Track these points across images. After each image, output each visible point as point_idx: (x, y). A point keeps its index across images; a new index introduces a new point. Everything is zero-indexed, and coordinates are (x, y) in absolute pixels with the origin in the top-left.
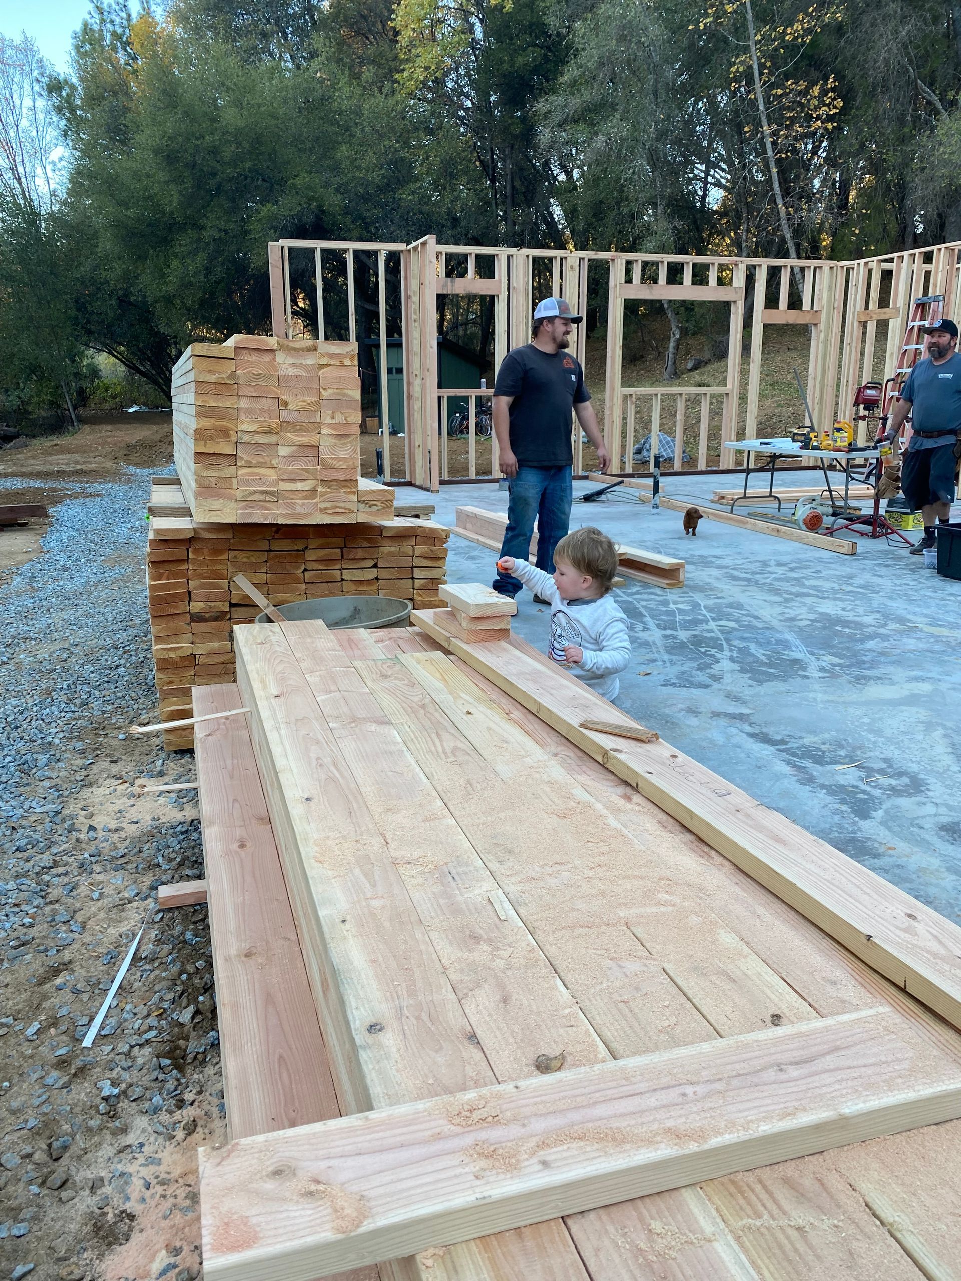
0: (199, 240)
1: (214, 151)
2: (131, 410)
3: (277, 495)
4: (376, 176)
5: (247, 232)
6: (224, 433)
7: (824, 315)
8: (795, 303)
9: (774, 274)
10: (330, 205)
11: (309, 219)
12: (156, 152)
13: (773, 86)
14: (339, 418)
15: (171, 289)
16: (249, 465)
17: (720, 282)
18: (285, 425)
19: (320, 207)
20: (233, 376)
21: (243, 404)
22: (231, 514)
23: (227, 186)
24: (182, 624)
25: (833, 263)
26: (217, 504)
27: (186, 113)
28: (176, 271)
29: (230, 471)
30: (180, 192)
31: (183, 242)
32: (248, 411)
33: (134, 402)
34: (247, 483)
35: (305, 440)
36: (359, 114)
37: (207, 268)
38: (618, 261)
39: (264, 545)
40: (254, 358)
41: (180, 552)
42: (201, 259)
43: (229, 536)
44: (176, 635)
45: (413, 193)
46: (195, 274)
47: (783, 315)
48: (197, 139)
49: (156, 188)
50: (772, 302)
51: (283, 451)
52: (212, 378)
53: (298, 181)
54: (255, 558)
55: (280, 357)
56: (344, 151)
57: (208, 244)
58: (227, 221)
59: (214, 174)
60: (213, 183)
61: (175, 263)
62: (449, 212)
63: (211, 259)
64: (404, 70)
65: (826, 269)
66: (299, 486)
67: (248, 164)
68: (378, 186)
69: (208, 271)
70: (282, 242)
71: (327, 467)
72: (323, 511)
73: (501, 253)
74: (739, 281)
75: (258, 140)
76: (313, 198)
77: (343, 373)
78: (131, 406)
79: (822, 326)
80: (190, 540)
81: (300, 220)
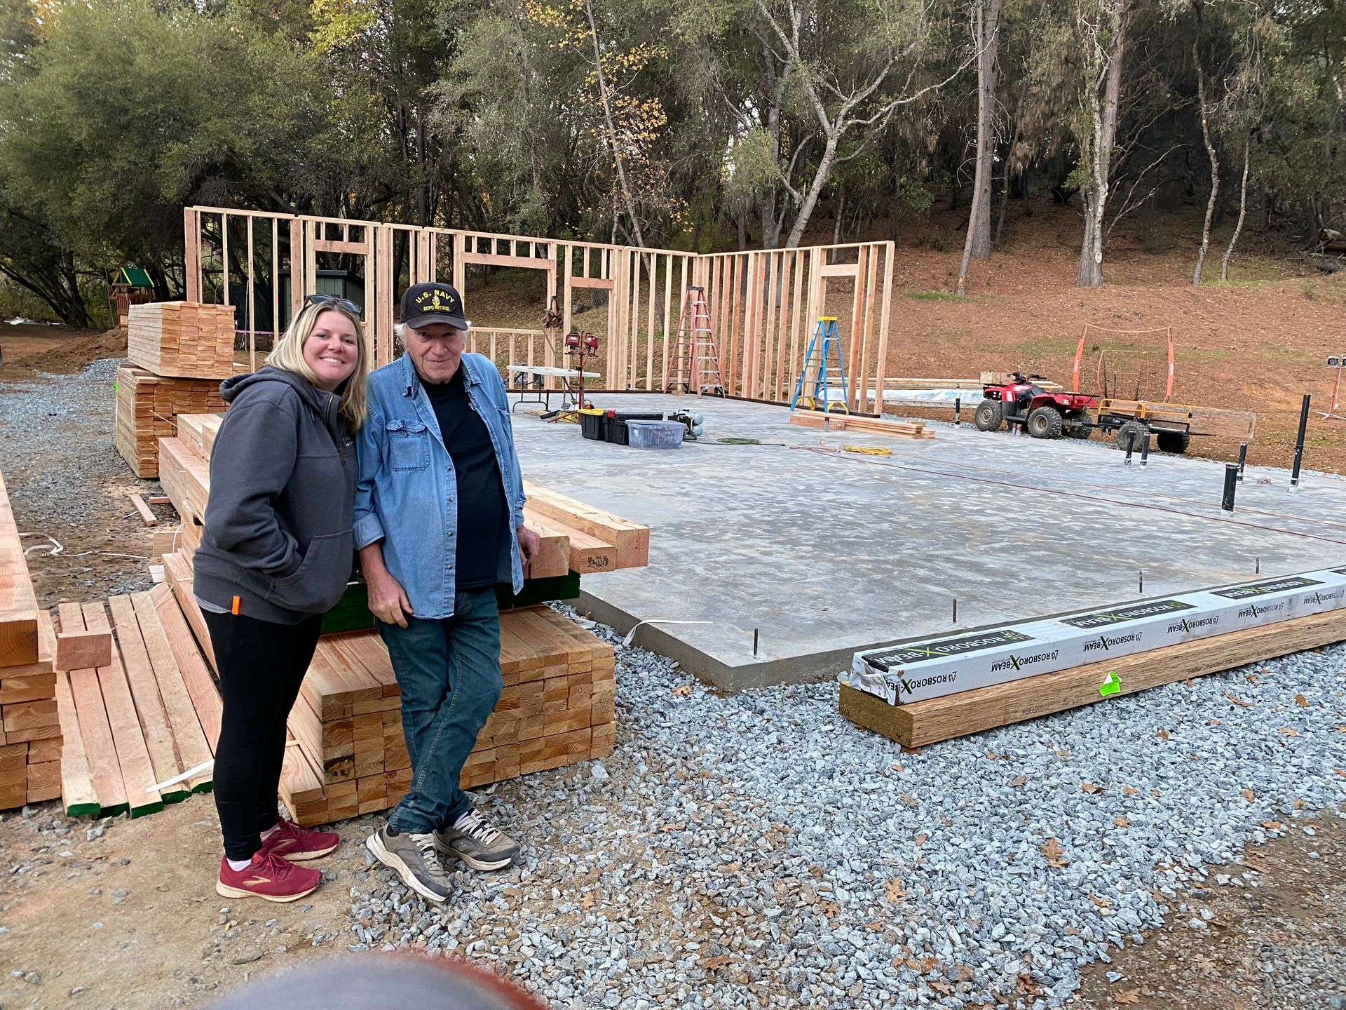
0: (106, 168)
1: (125, 91)
2: (13, 323)
3: (197, 366)
4: (288, 125)
5: (157, 167)
6: (175, 340)
7: (616, 283)
8: (596, 273)
9: (578, 252)
10: (241, 148)
11: (220, 159)
12: (67, 88)
13: (616, 98)
14: (225, 336)
15: (76, 212)
16: (185, 353)
17: (538, 256)
18: (200, 338)
19: (231, 150)
20: (179, 317)
21: (183, 328)
22: (175, 373)
23: (137, 124)
24: (150, 421)
25: (621, 247)
26: (170, 369)
27: (99, 57)
28: (81, 197)
29: (176, 355)
30: (90, 126)
31: (91, 170)
32: (185, 331)
33: (16, 314)
34: (183, 360)
35: (210, 344)
36: (272, 69)
37: (115, 195)
38: (460, 236)
39: (190, 389)
40: (189, 310)
41: (150, 390)
42: (109, 186)
43: (173, 383)
44: (147, 426)
45: (323, 142)
46: (101, 200)
47: (586, 282)
48: (109, 80)
49: (65, 120)
50: (578, 272)
51: (199, 348)
52: (170, 318)
53: (210, 125)
54: (185, 394)
55: (200, 311)
56: (255, 100)
57: (116, 173)
58: (137, 155)
59: (126, 111)
60: (123, 120)
61: (81, 188)
62: (357, 161)
63: (118, 187)
64: (317, 31)
65: (616, 251)
66: (206, 363)
67: (160, 107)
68: (288, 134)
69: (115, 197)
70: (195, 208)
71: (219, 355)
72: (217, 374)
73: (370, 225)
74: (552, 254)
75: (172, 83)
76: (224, 141)
77: (227, 317)
78: (13, 319)
79: (615, 291)
80: (155, 385)
81: (211, 159)
